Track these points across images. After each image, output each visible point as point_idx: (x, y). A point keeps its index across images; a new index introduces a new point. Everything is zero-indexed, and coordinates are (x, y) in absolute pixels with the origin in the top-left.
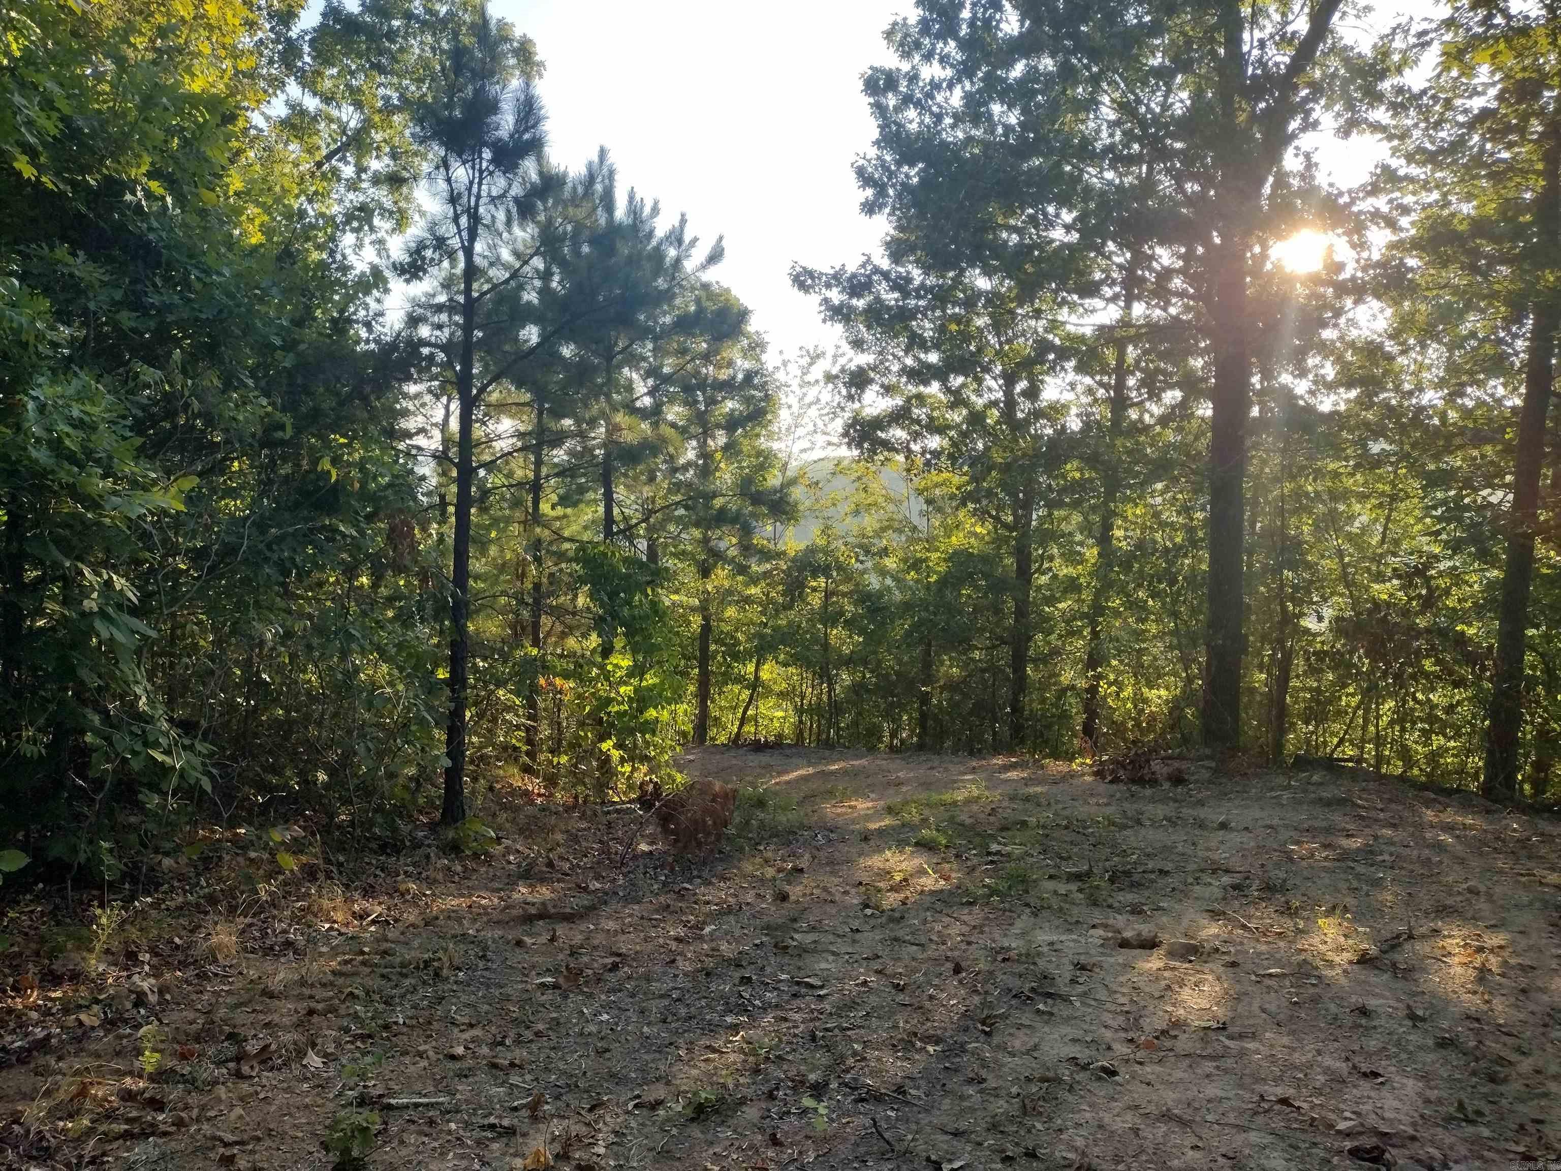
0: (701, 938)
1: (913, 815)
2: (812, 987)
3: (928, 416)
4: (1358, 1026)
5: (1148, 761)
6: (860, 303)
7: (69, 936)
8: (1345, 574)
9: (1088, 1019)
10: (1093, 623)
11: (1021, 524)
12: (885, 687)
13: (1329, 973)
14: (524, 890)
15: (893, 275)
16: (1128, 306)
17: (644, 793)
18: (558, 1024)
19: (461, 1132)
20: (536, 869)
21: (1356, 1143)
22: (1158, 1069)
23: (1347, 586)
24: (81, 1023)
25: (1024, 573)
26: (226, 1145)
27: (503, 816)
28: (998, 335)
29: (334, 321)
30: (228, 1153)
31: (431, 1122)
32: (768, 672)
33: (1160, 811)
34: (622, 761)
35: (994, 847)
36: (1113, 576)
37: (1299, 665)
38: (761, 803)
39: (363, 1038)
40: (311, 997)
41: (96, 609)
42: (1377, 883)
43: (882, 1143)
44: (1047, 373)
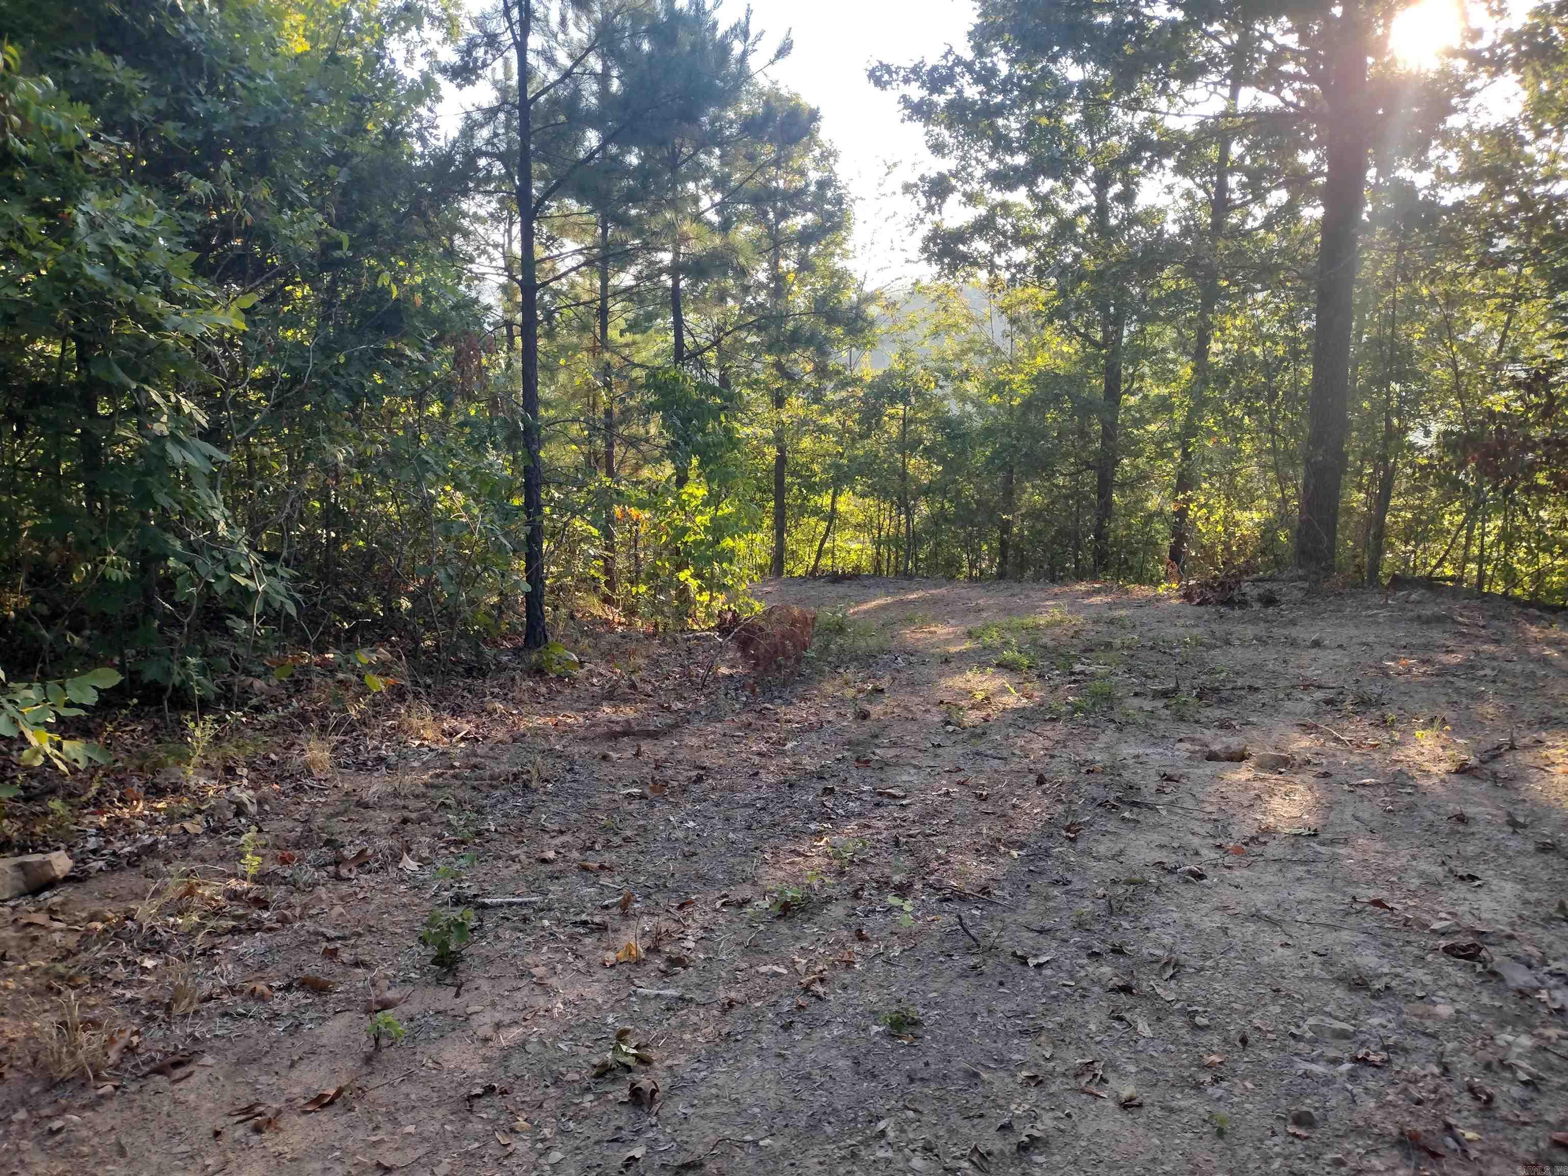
0: (784, 753)
1: (993, 638)
2: (894, 797)
3: (1013, 226)
4: (1454, 832)
5: (1238, 582)
6: (941, 100)
7: (170, 753)
8: (1457, 386)
9: (1175, 826)
10: (1185, 446)
11: (1111, 340)
12: (965, 516)
13: (1425, 782)
14: (608, 710)
15: (977, 67)
16: (1234, 96)
17: (723, 621)
18: (646, 830)
19: (555, 928)
20: (620, 691)
21: (1451, 942)
22: (1246, 873)
23: (1460, 397)
24: (186, 832)
25: (1113, 393)
26: (329, 940)
27: (585, 642)
28: (1091, 134)
29: (385, 132)
30: (331, 947)
31: (525, 920)
32: (846, 503)
33: (1250, 631)
34: (701, 590)
35: (1078, 667)
36: (1208, 393)
37: (1402, 484)
38: (840, 629)
39: (456, 843)
40: (404, 807)
41: (166, 433)
42: (1479, 697)
43: (968, 939)
44: (1144, 175)
